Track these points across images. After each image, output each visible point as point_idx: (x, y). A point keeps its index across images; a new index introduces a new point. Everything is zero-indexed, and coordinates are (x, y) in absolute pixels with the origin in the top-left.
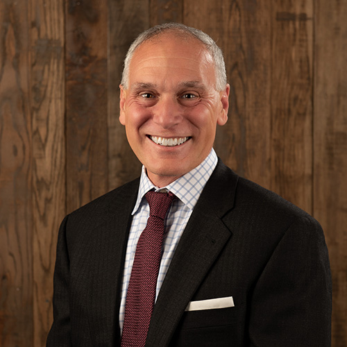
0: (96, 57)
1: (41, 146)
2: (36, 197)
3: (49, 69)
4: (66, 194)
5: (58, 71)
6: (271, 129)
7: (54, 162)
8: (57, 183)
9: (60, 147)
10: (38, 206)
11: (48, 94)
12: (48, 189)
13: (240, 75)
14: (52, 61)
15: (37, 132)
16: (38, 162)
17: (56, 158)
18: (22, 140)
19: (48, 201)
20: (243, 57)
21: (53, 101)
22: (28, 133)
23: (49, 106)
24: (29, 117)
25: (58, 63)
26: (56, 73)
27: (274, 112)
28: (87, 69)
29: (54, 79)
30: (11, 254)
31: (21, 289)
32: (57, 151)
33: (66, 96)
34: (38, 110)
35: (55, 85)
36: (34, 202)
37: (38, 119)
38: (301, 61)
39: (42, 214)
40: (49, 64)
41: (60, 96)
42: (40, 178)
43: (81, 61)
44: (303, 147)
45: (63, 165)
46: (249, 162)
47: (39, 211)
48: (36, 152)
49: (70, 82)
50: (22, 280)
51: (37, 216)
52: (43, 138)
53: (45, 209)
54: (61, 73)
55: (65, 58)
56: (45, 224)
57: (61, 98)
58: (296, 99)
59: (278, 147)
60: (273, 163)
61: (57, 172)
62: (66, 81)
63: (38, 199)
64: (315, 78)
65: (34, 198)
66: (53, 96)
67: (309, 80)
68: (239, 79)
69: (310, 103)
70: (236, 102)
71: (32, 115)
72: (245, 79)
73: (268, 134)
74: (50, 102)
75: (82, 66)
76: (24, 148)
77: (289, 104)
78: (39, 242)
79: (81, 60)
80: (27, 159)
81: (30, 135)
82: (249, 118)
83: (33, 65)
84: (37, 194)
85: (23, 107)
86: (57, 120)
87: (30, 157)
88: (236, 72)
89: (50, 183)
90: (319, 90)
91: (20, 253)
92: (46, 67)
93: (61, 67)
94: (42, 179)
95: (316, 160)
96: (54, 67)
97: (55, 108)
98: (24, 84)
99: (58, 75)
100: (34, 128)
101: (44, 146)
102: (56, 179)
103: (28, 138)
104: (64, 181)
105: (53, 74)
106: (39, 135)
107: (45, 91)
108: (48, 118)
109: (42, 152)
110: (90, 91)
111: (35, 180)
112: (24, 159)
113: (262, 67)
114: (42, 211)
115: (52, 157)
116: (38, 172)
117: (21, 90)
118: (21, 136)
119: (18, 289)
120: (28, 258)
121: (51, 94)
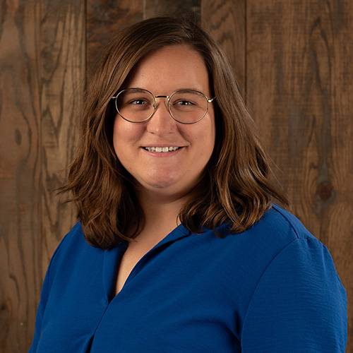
0: (128, 10)
1: (53, 132)
2: (46, 200)
3: (64, 27)
5: (76, 29)
7: (70, 153)
10: (48, 213)
11: (63, 61)
13: (324, 35)
14: (68, 15)
15: (47, 112)
16: (49, 153)
17: (73, 147)
18: (28, 123)
20: (327, 11)
21: (69, 71)
22: (35, 113)
23: (64, 77)
24: (36, 93)
25: (76, 19)
26: (73, 33)
28: (114, 27)
29: (70, 40)
30: (13, 277)
31: (26, 323)
32: (74, 139)
33: (86, 64)
34: (48, 82)
35: (71, 49)
36: (44, 207)
37: (48, 95)
39: (54, 223)
40: (64, 19)
41: (78, 64)
42: (51, 176)
43: (107, 16)
46: (334, 155)
47: (50, 219)
48: (46, 139)
49: (93, 45)
50: (27, 312)
51: (47, 225)
52: (56, 120)
53: (58, 216)
54: (80, 33)
55: (85, 11)
57: (80, 67)
62: (87, 42)
63: (49, 203)
65: (43, 202)
66: (69, 63)
68: (322, 41)
70: (318, 72)
71: (41, 88)
72: (330, 41)
74: (65, 71)
75: (111, 23)
76: (30, 134)
79: (106, 14)
80: (34, 149)
81: (39, 117)
82: (335, 95)
83: (43, 21)
84: (48, 196)
85: (29, 78)
86: (74, 96)
87: (38, 146)
88: (318, 31)
91: (25, 274)
92: (61, 25)
93: (80, 25)
94: (54, 175)
96: (71, 24)
97: (72, 80)
98: (31, 48)
99: (76, 35)
100: (44, 107)
101: (57, 131)
103: (36, 119)
105: (70, 34)
106: (51, 116)
107: (59, 56)
108: (62, 93)
109: (55, 140)
111: (44, 176)
112: (30, 148)
114: (54, 219)
115: (68, 146)
116: (49, 166)
117: (26, 55)
119: (21, 324)
120: (35, 282)
121: (67, 60)
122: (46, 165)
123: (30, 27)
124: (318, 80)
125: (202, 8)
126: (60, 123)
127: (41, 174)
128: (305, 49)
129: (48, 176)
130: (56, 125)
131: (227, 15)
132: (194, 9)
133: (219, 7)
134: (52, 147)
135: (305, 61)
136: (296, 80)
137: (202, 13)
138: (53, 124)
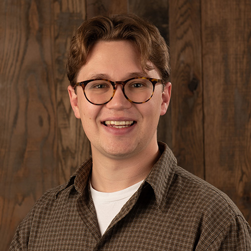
122: (61, 140)
123: (47, 42)
125: (170, 25)
126: (70, 110)
127: (58, 147)
128: (244, 52)
129: (63, 148)
130: (68, 111)
131: (188, 30)
132: (164, 26)
133: (182, 24)
134: (66, 128)
135: (245, 60)
136: (239, 74)
137: (170, 29)
138: (65, 111)
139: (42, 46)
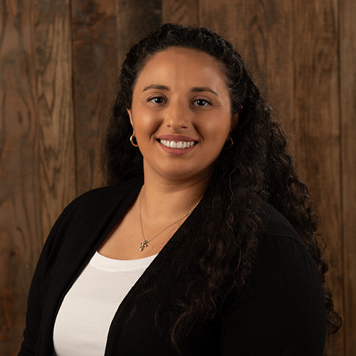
0: (104, 14)
1: (48, 113)
2: (44, 167)
3: (54, 29)
4: (76, 163)
5: (64, 30)
6: (295, 87)
7: (62, 129)
8: (66, 151)
9: (68, 113)
10: (46, 177)
11: (54, 56)
12: (57, 158)
13: (260, 30)
14: (57, 20)
15: (42, 97)
16: (45, 130)
17: (64, 124)
18: (27, 106)
19: (57, 171)
20: (262, 11)
21: (59, 64)
22: (33, 98)
23: (55, 68)
24: (33, 82)
25: (64, 22)
26: (61, 33)
27: (298, 69)
28: (94, 27)
29: (59, 39)
30: (19, 229)
31: (31, 265)
32: (65, 118)
33: (73, 58)
34: (43, 73)
35: (60, 46)
36: (42, 173)
37: (44, 84)
38: (325, 13)
39: (51, 185)
40: (53, 22)
41: (66, 58)
42: (47, 147)
43: (88, 19)
44: (329, 107)
45: (72, 132)
47: (48, 182)
48: (42, 118)
49: (77, 43)
50: (32, 256)
51: (45, 187)
52: (49, 103)
53: (54, 179)
54: (67, 33)
55: (71, 16)
56: (55, 196)
57: (68, 60)
58: (321, 54)
59: (303, 107)
60: (297, 125)
61: (65, 140)
62: (73, 41)
63: (46, 169)
64: (341, 31)
66: (59, 57)
67: (335, 34)
68: (259, 35)
69: (336, 58)
70: (256, 59)
71: (37, 78)
72: (265, 34)
73: (292, 93)
74: (56, 64)
75: (90, 25)
76: (29, 114)
77: (314, 60)
78: (49, 216)
80: (33, 127)
83: (37, 25)
84: (45, 163)
85: (27, 71)
86: (64, 84)
87: (36, 125)
88: (255, 27)
89: (59, 151)
90: (345, 44)
91: (29, 227)
92: (51, 27)
93: (67, 27)
94: (50, 147)
95: (344, 119)
96: (59, 26)
97: (61, 70)
98: (28, 46)
99: (64, 35)
100: (40, 93)
101: (51, 112)
102: (65, 146)
103: (34, 104)
104: (73, 149)
105: (59, 34)
106: (46, 100)
107: (51, 52)
108: (54, 82)
109: (49, 119)
110: (98, 50)
111: (42, 148)
112: (30, 127)
113: (283, 21)
114: (51, 181)
115: (60, 123)
116: (45, 140)
117: (24, 52)
118: (25, 102)
119: (27, 266)
120: (37, 232)
121: (57, 55)
122: (43, 139)
123: (27, 30)
124: (257, 66)
125: (164, 11)
126: (53, 105)
127: (39, 147)
128: (246, 41)
129: (45, 147)
130: (50, 107)
131: (183, 16)
132: (157, 12)
133: (177, 9)
134: (48, 125)
137: (163, 15)
138: (47, 107)
139: (20, 33)
